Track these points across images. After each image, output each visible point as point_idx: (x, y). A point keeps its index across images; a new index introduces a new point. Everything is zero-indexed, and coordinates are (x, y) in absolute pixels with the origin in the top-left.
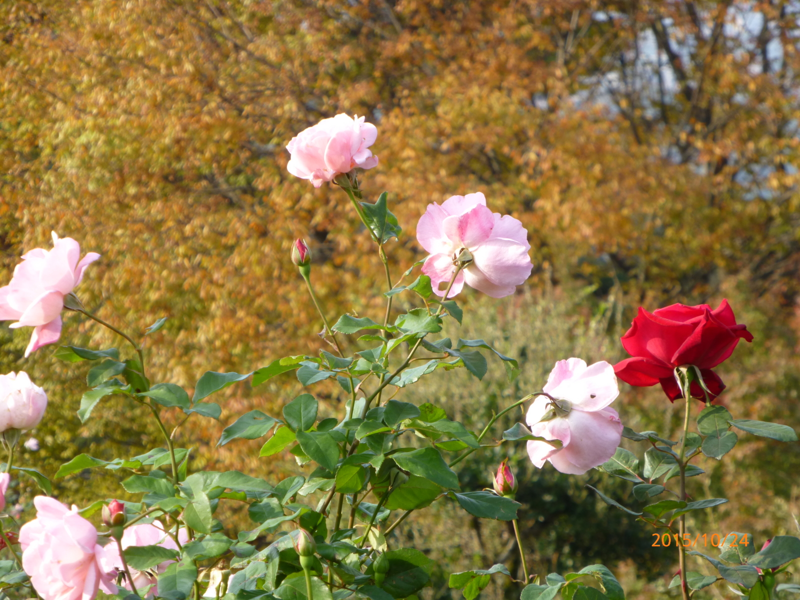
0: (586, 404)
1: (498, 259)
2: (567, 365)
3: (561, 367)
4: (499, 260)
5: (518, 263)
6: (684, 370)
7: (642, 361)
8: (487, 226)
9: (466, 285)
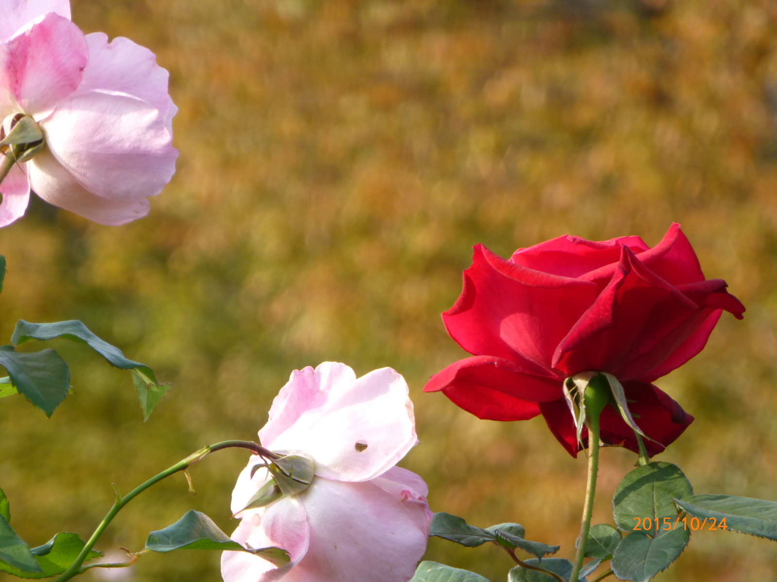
0: (346, 464)
1: (97, 138)
2: (316, 379)
3: (302, 383)
4: (102, 141)
5: (143, 147)
6: (581, 384)
7: (490, 364)
8: (70, 62)
9: (34, 197)
